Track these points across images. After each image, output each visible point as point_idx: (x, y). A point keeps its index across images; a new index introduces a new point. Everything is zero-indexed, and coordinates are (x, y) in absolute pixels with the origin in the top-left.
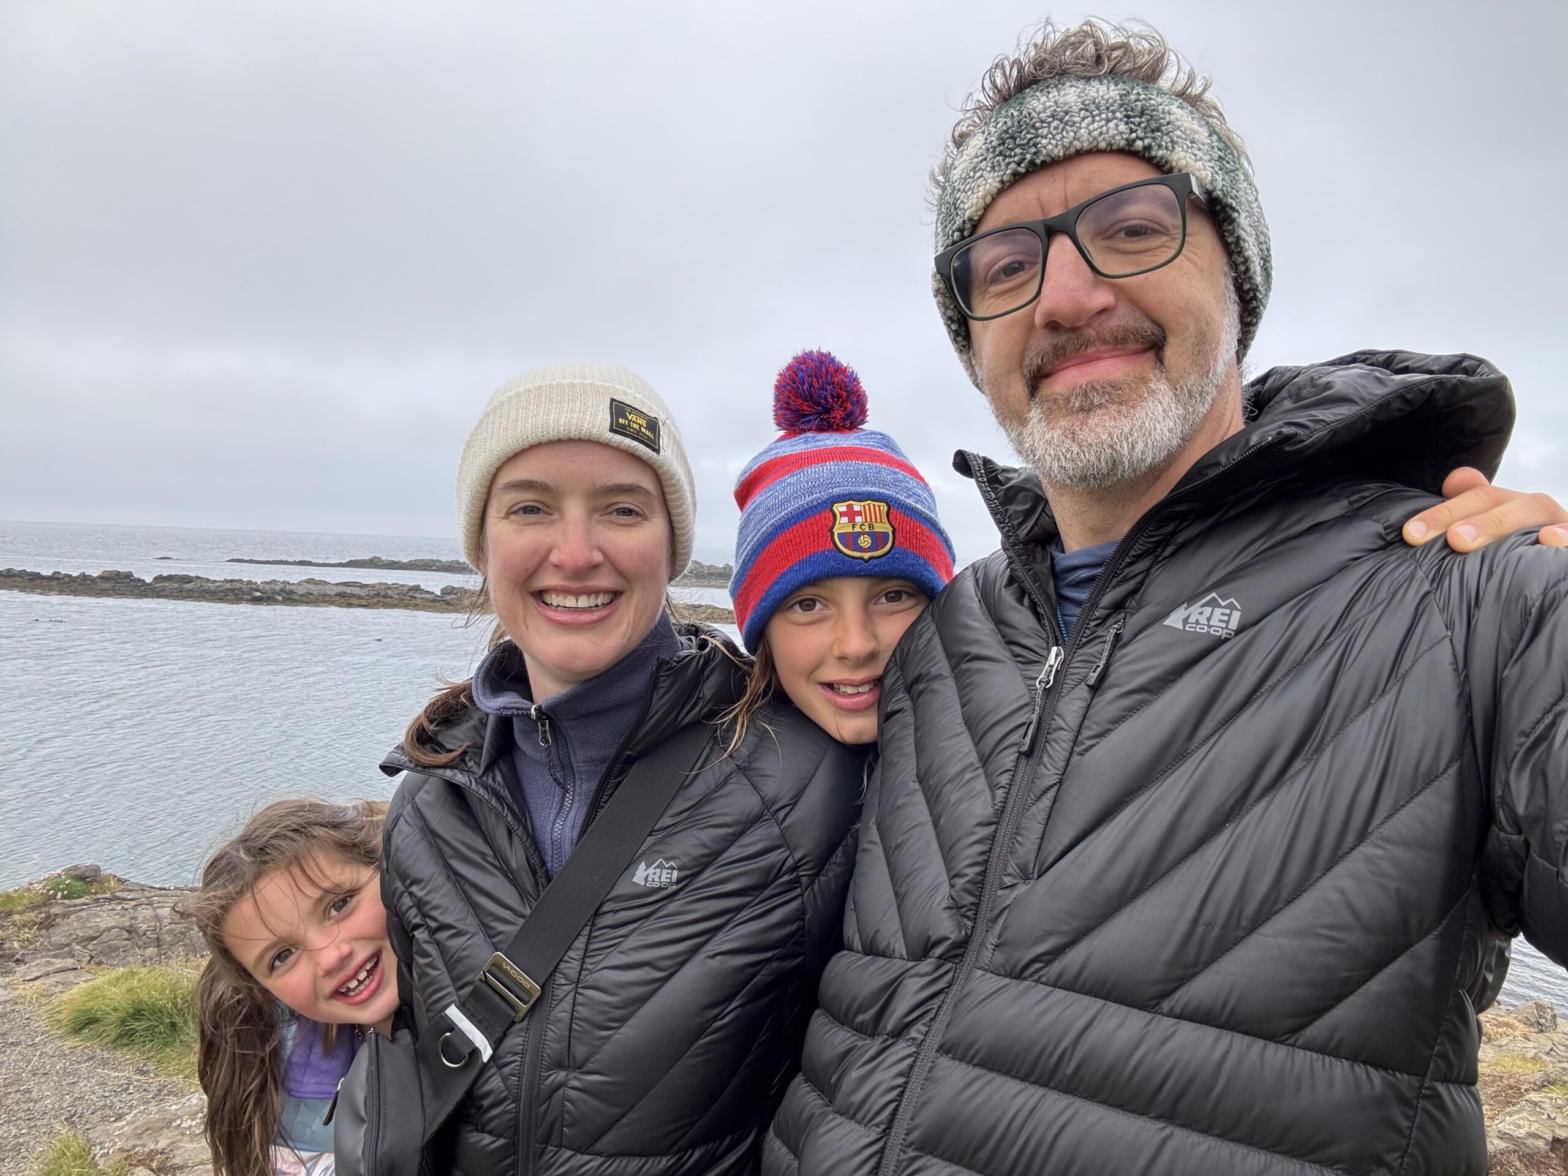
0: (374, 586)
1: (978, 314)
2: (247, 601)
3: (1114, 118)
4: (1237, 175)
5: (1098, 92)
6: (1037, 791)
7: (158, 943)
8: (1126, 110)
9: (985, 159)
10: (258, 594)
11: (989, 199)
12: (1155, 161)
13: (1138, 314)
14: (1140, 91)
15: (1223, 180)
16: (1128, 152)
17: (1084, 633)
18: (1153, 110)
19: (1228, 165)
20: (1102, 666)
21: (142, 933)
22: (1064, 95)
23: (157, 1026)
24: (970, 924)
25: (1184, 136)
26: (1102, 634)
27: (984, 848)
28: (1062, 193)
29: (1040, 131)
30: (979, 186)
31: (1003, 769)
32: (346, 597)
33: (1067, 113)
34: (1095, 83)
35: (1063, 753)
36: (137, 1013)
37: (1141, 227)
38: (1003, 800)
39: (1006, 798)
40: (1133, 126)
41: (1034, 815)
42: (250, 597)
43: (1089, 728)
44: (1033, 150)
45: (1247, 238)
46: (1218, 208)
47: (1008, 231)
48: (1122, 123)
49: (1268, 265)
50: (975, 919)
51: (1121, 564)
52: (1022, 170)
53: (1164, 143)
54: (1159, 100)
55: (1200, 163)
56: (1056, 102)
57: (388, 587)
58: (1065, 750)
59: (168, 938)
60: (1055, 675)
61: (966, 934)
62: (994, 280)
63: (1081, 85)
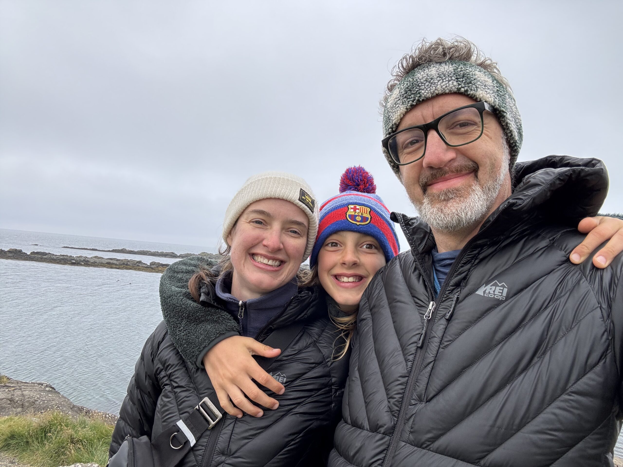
0: (122, 260)
1: (402, 163)
2: (69, 264)
3: (452, 80)
4: (505, 97)
5: (444, 69)
6: (425, 364)
7: (23, 406)
8: (456, 76)
9: (400, 99)
10: (74, 261)
11: (402, 116)
12: (470, 96)
13: (466, 159)
14: (462, 67)
15: (499, 100)
16: (458, 93)
17: (444, 296)
18: (468, 74)
19: (501, 93)
20: (451, 311)
21: (16, 402)
22: (431, 71)
23: (20, 443)
24: (396, 419)
25: (481, 84)
26: (452, 297)
27: (403, 387)
28: (432, 113)
29: (421, 87)
30: (398, 111)
31: (411, 353)
32: (110, 264)
33: (432, 79)
34: (443, 65)
35: (436, 348)
36: (12, 437)
37: (465, 123)
38: (411, 367)
39: (412, 366)
40: (459, 82)
41: (424, 374)
42: (70, 262)
43: (446, 337)
44: (419, 95)
45: (511, 123)
46: (498, 112)
47: (410, 129)
48: (455, 82)
49: (521, 131)
50: (398, 417)
51: (457, 267)
52: (414, 103)
53: (473, 88)
54: (470, 69)
55: (488, 95)
56: (427, 75)
57: (128, 261)
58: (436, 346)
59: (27, 404)
60: (432, 314)
61: (394, 424)
62: (406, 147)
63: (437, 66)
